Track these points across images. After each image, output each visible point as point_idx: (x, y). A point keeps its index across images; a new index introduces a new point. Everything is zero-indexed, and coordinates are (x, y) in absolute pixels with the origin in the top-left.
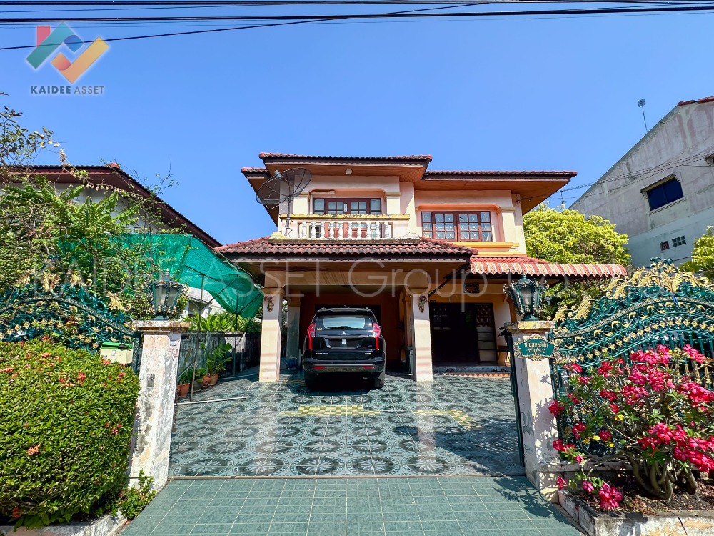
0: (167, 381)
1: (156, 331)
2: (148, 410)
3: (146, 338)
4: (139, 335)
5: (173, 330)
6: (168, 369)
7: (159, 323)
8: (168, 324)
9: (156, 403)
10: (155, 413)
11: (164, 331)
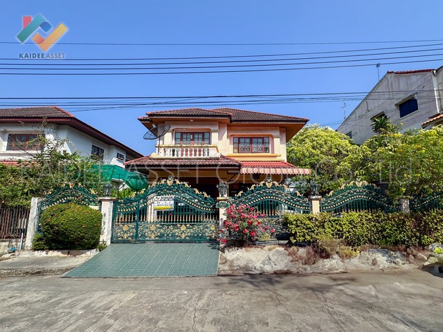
0: (109, 215)
1: (106, 200)
2: (104, 223)
3: (103, 202)
4: (100, 202)
5: (111, 200)
6: (110, 211)
7: (107, 198)
8: (109, 198)
9: (107, 221)
10: (106, 224)
11: (108, 200)
